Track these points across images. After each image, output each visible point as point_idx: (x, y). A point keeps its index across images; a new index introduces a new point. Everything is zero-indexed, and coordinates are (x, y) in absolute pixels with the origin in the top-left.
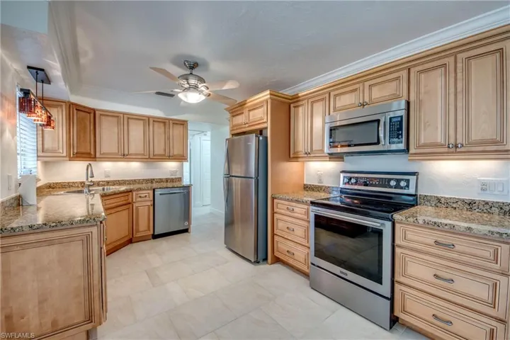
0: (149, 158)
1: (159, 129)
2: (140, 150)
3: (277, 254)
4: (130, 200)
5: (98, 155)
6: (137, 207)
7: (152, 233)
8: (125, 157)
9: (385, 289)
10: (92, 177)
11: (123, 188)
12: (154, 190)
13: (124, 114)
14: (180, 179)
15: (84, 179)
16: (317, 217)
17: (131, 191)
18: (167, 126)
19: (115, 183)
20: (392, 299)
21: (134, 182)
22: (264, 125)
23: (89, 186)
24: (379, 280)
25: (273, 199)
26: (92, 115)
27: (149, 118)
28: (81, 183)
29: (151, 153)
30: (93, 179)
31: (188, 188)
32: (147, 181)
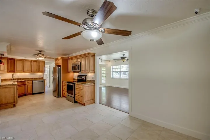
0: (32, 72)
1: (35, 64)
2: (29, 69)
3: (63, 95)
4: (25, 83)
5: (16, 71)
6: (27, 86)
7: (32, 93)
8: (24, 71)
9: (73, 96)
10: (14, 77)
11: (23, 80)
12: (33, 81)
13: (24, 60)
14: (43, 78)
15: (11, 78)
16: (68, 85)
17: (26, 81)
18: (38, 63)
19: (21, 79)
20: (75, 98)
21: (27, 79)
22: (60, 65)
23: (13, 80)
24: (72, 94)
25: (63, 82)
26: (14, 61)
27: (32, 60)
28: (10, 79)
29: (32, 70)
30: (14, 78)
31: (44, 80)
32: (31, 78)
